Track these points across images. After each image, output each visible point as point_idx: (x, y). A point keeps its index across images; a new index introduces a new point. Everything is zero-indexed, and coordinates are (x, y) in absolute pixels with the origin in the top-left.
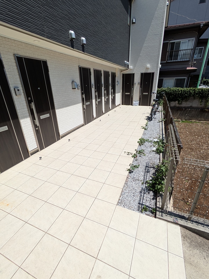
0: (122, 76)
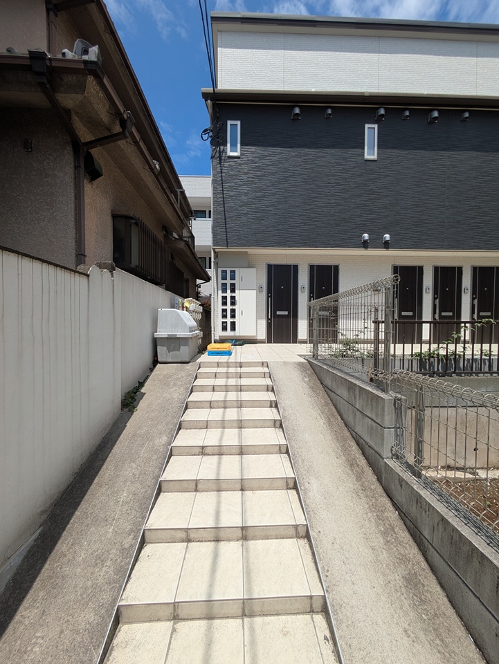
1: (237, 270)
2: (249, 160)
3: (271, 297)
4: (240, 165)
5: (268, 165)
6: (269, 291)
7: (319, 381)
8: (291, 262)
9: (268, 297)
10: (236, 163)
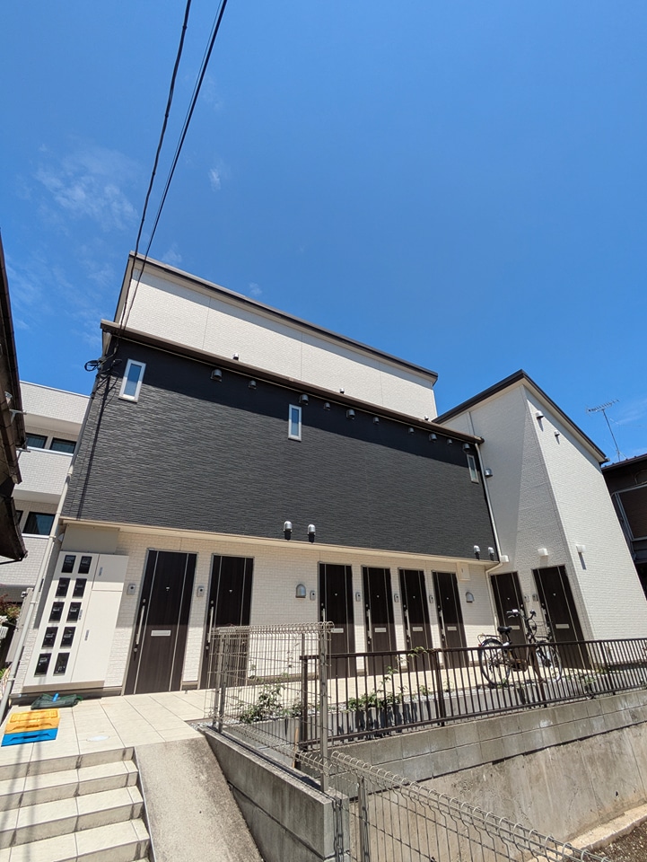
0: (488, 580)
1: (94, 556)
2: (148, 409)
3: (146, 604)
4: (135, 412)
5: (174, 421)
6: (145, 594)
7: (223, 779)
8: (187, 548)
9: (141, 604)
10: (129, 408)
